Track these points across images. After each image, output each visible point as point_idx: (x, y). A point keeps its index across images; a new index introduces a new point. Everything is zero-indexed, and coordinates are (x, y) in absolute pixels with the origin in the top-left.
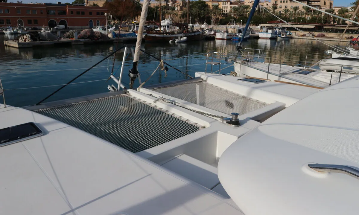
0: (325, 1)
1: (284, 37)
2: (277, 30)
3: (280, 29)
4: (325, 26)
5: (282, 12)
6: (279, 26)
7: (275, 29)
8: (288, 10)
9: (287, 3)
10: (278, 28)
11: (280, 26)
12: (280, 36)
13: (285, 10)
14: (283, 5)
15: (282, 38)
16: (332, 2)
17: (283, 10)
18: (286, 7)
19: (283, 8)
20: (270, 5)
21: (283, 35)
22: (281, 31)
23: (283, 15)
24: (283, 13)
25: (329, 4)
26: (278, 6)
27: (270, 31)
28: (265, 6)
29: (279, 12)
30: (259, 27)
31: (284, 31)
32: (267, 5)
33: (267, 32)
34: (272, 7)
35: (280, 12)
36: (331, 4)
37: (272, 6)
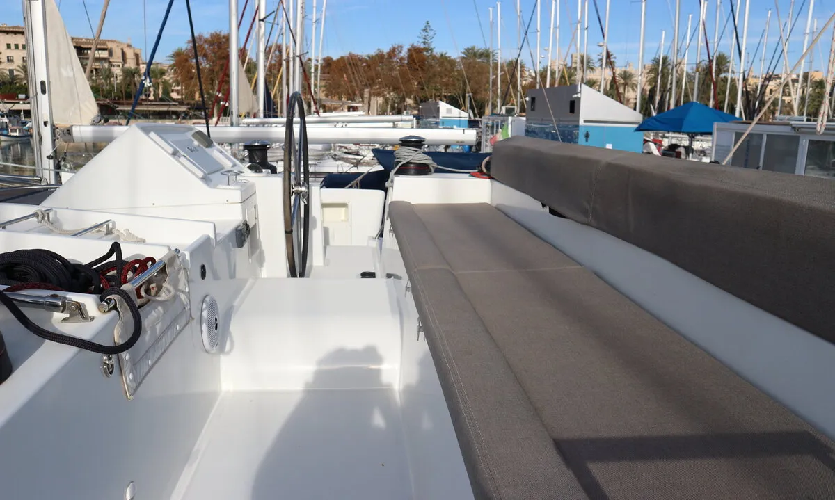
0: (122, 50)
1: (16, 137)
4: (122, 104)
5: (15, 73)
11: (4, 107)
12: (5, 132)
14: (17, 56)
16: (138, 52)
17: (19, 66)
19: (18, 62)
21: (13, 131)
22: (5, 120)
23: (22, 79)
24: (18, 75)
25: (134, 57)
26: (3, 58)
29: (8, 73)
31: (15, 120)
35: (11, 71)
36: (137, 56)
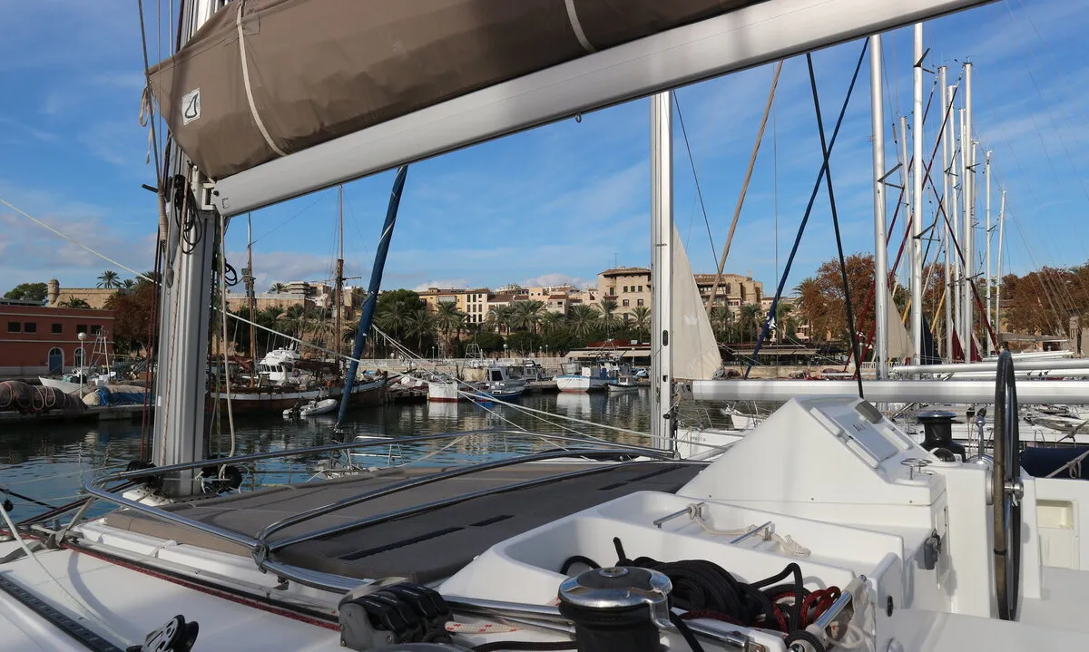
0: (741, 284)
1: (625, 387)
2: (608, 367)
3: (614, 364)
4: (740, 348)
5: (630, 317)
6: (611, 355)
7: (603, 365)
8: (645, 310)
9: (641, 293)
10: (610, 363)
11: (617, 354)
12: (615, 382)
13: (638, 309)
14: (633, 298)
15: (621, 389)
16: (758, 285)
17: (633, 310)
18: (640, 303)
19: (634, 305)
20: (599, 298)
21: (624, 380)
22: (616, 368)
23: (635, 324)
24: (632, 319)
25: (754, 292)
26: (619, 302)
27: (586, 371)
28: (587, 302)
29: (623, 317)
30: (566, 359)
31: (625, 369)
32: (592, 298)
33: (578, 374)
34: (601, 305)
35: (626, 315)
36: (757, 290)
37: (602, 302)
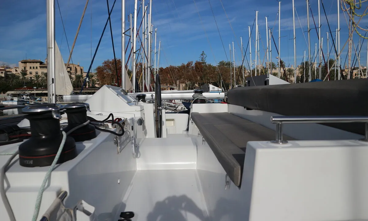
0: (75, 67)
1: (32, 104)
2: (25, 97)
3: (27, 96)
5: (33, 78)
6: (26, 92)
7: (23, 96)
8: (39, 76)
9: (37, 70)
10: (26, 95)
11: (28, 92)
12: (28, 102)
13: (36, 76)
14: (34, 71)
15: (30, 105)
16: (82, 68)
17: (34, 76)
18: (37, 73)
19: (34, 74)
20: (19, 71)
21: (31, 102)
22: (28, 97)
23: (35, 81)
24: (34, 79)
26: (28, 73)
27: (16, 99)
28: (14, 72)
29: (30, 78)
30: (6, 94)
31: (32, 97)
32: (16, 71)
33: (12, 100)
34: (20, 74)
35: (31, 78)
36: (81, 70)
37: (21, 73)
